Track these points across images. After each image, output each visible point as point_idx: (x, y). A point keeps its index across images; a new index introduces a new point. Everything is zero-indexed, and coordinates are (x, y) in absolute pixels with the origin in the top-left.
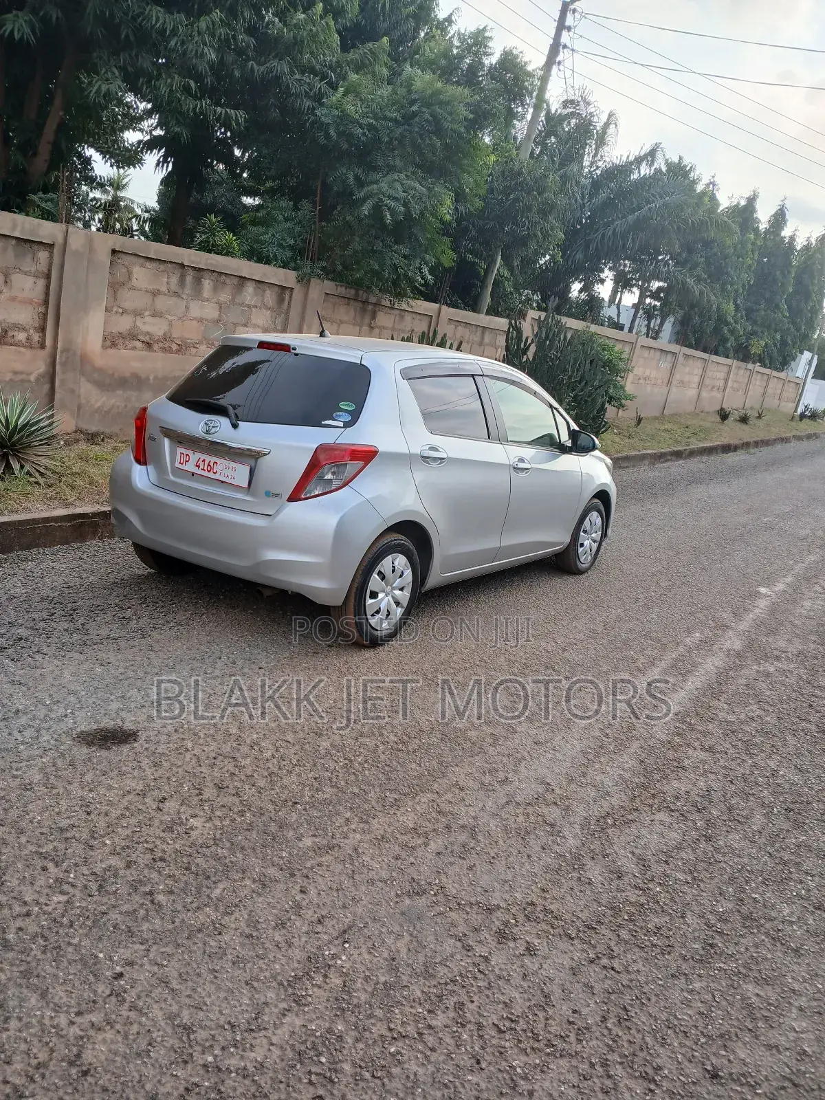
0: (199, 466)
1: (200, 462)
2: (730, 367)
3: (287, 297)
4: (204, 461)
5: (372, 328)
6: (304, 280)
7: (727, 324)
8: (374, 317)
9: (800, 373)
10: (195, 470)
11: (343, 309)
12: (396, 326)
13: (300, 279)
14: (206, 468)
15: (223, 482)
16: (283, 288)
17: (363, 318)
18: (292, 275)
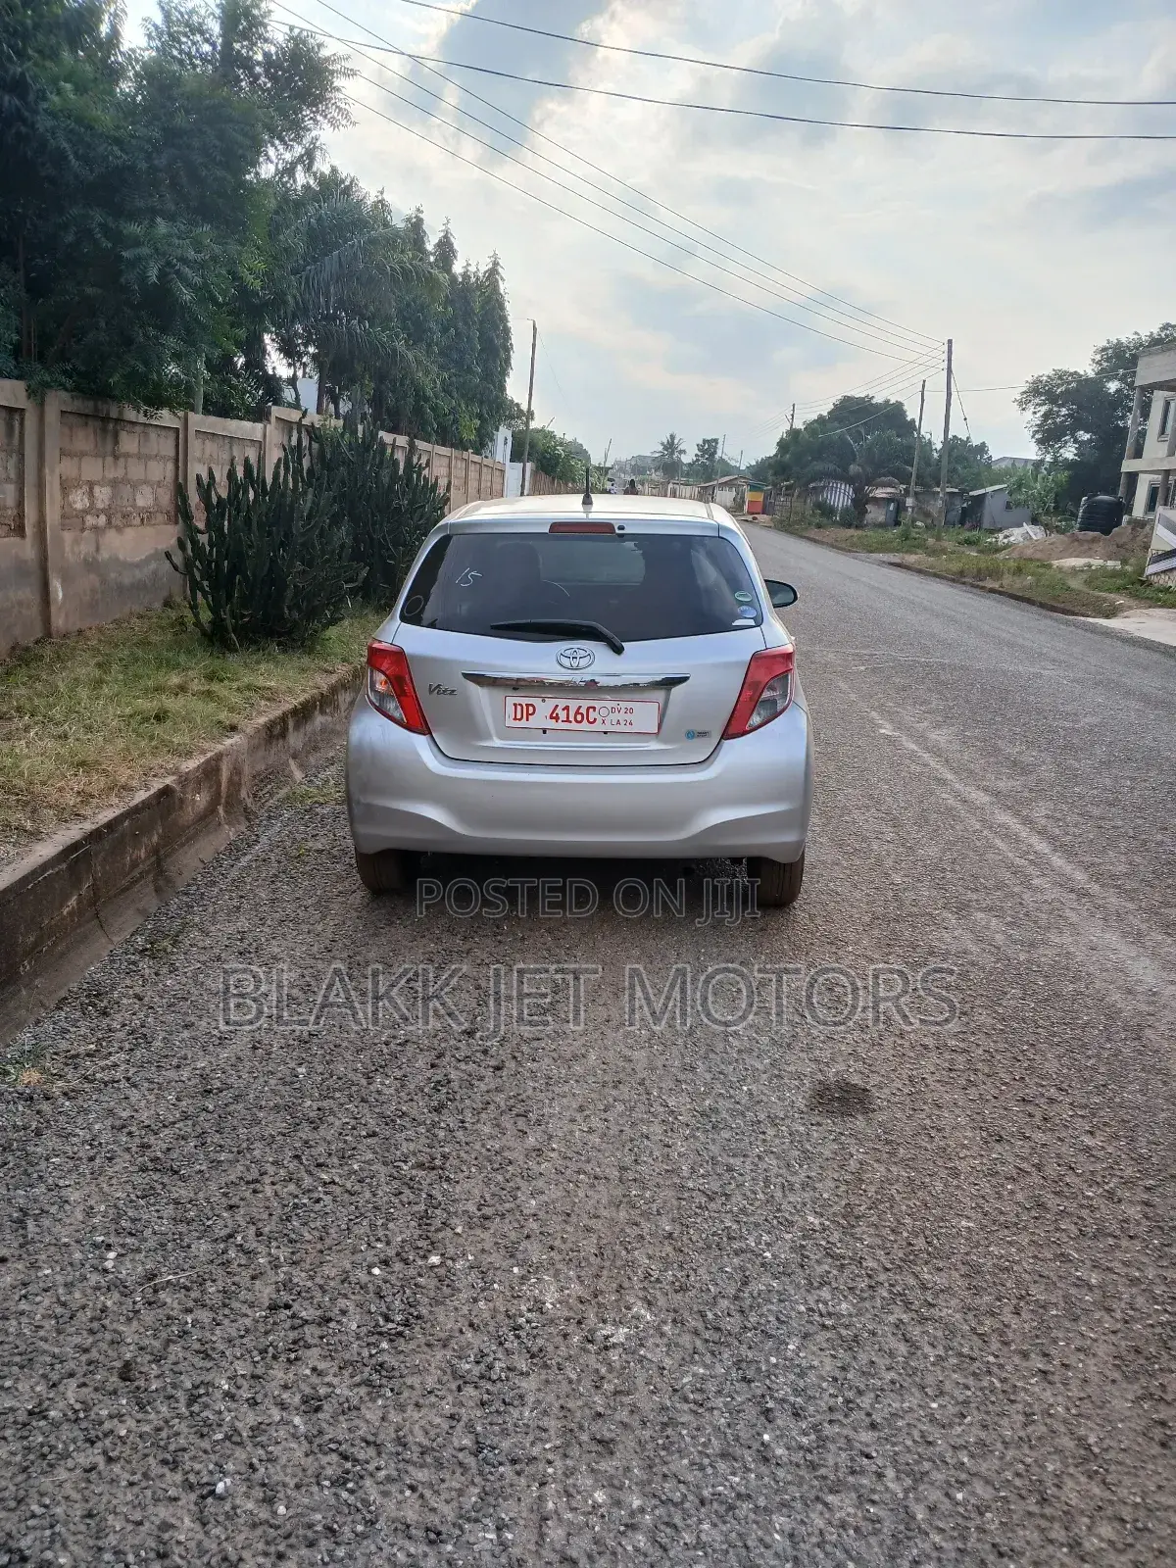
0: (557, 718)
1: (559, 711)
2: (450, 458)
3: (17, 424)
4: (567, 708)
5: (116, 457)
6: (37, 393)
7: (427, 399)
8: (116, 442)
9: (499, 458)
10: (551, 724)
11: (81, 434)
12: (143, 451)
13: (31, 392)
14: (571, 718)
15: (605, 733)
16: (11, 410)
17: (104, 439)
18: (20, 386)
